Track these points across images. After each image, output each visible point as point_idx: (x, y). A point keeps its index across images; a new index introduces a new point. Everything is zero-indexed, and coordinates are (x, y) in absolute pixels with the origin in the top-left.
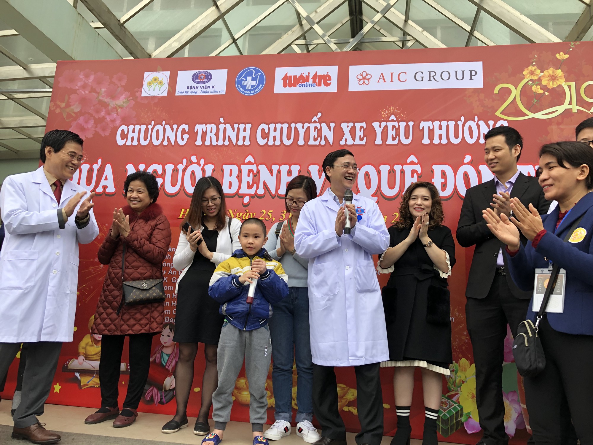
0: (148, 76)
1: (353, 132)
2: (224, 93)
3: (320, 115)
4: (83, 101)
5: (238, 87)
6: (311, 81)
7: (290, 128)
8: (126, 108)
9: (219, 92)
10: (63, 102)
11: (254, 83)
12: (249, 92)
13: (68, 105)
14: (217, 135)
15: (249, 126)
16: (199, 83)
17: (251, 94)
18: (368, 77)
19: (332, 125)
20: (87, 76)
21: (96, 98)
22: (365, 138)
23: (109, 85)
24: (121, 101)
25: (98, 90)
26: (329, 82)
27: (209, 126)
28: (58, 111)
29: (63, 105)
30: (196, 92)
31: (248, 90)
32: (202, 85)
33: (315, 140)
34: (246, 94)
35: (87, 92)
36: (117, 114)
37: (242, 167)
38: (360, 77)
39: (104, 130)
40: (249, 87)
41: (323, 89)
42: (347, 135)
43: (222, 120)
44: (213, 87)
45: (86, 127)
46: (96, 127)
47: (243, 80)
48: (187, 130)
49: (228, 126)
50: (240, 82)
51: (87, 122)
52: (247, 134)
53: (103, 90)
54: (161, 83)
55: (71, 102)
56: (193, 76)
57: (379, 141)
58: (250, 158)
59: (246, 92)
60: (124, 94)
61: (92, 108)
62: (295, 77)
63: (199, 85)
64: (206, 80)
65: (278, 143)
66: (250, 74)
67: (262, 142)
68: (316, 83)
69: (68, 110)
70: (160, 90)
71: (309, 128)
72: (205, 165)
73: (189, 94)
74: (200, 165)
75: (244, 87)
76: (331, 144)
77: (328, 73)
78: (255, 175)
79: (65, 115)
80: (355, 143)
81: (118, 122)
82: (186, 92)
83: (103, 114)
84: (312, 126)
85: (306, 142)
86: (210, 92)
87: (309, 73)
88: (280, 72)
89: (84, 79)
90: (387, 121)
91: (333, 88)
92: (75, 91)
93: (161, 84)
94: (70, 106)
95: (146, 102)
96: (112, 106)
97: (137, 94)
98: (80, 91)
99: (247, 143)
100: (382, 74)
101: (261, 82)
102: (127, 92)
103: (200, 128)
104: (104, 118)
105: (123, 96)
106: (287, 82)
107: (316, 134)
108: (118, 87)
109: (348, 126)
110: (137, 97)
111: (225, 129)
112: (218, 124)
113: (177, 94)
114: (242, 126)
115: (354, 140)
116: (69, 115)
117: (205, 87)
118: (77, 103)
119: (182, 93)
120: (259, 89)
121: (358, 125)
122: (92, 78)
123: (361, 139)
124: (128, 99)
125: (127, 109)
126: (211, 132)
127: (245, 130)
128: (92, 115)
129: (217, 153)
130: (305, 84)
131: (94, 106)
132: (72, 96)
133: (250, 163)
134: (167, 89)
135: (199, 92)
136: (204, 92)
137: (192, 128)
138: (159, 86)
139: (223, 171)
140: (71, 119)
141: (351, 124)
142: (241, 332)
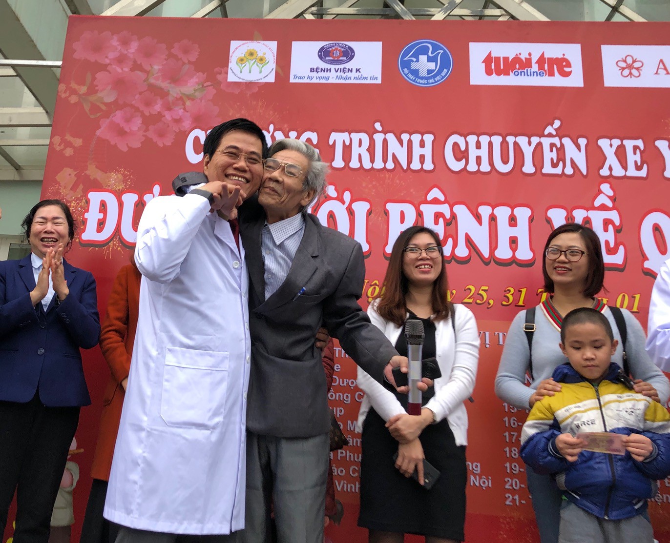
0: (238, 48)
1: (621, 153)
2: (379, 81)
3: (557, 124)
4: (120, 84)
5: (403, 71)
6: (535, 67)
7: (504, 144)
8: (201, 99)
9: (369, 78)
10: (84, 85)
11: (432, 66)
12: (424, 81)
13: (92, 90)
14: (371, 150)
15: (429, 138)
16: (332, 62)
17: (428, 84)
18: (636, 65)
19: (583, 142)
20: (125, 43)
21: (145, 81)
22: (645, 166)
23: (166, 59)
24: (191, 86)
25: (146, 68)
26: (567, 70)
27: (356, 137)
28: (73, 99)
29: (84, 89)
30: (328, 78)
31: (422, 78)
32: (337, 67)
33: (554, 165)
34: (419, 83)
35: (126, 69)
36: (184, 109)
37: (423, 207)
38: (623, 65)
39: (161, 135)
40: (423, 73)
41: (557, 81)
42: (612, 160)
43: (378, 126)
44: (358, 70)
45: (128, 130)
46: (147, 130)
47: (413, 61)
48: (315, 141)
49: (391, 137)
50: (407, 64)
51: (128, 120)
52: (428, 151)
53: (156, 67)
54: (261, 60)
55: (97, 86)
56: (320, 51)
58: (435, 193)
59: (419, 81)
60: (195, 77)
61: (137, 97)
62: (506, 59)
63: (333, 67)
64: (345, 58)
65: (485, 167)
66: (424, 51)
67: (456, 166)
68: (546, 71)
69: (92, 98)
70: (260, 72)
71: (539, 145)
72: (352, 201)
73: (314, 81)
74: (343, 203)
75: (415, 73)
76: (585, 173)
77: (564, 55)
78: (448, 223)
79: (87, 107)
80: (629, 174)
81: (187, 124)
82: (308, 77)
83: (158, 107)
84: (546, 142)
85: (539, 170)
86: (352, 78)
87: (530, 54)
88: (478, 51)
89: (119, 48)
91: (576, 80)
92: (104, 68)
93: (261, 62)
94: (96, 92)
95: (237, 91)
96: (175, 95)
97: (220, 77)
98: (114, 66)
99: (429, 166)
100: (661, 61)
101: (445, 64)
102: (200, 74)
103: (338, 138)
104: (160, 115)
105: (194, 80)
106: (493, 67)
107: (554, 155)
108: (184, 64)
109: (611, 145)
110: (220, 83)
111: (385, 142)
112: (371, 133)
113: (292, 80)
114: (416, 138)
115: (625, 168)
116: (95, 108)
117: (344, 70)
118: (110, 87)
119: (301, 78)
120: (443, 77)
121: (629, 144)
122: (134, 46)
123: (638, 168)
124: (203, 85)
125: (203, 101)
126: (360, 145)
127: (422, 144)
128: (137, 109)
129: (374, 183)
130: (525, 71)
131: (141, 93)
132: (100, 75)
133: (436, 201)
134: (274, 72)
135: (333, 78)
136: (342, 78)
137: (324, 138)
138: (260, 65)
139: (387, 213)
140: (98, 115)
141: (616, 142)
142: (600, 521)
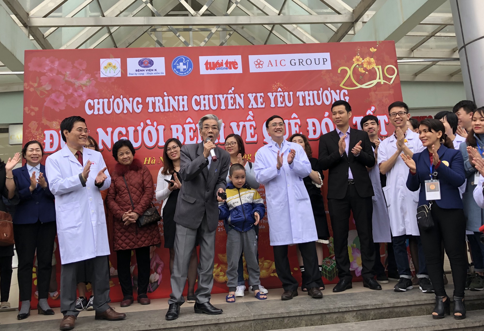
0: (104, 62)
1: (256, 99)
2: (164, 74)
3: (233, 88)
4: (52, 81)
5: (174, 70)
6: (224, 66)
7: (214, 98)
8: (90, 86)
9: (160, 73)
10: (36, 82)
11: (185, 67)
12: (182, 74)
13: (40, 85)
14: (163, 104)
15: (185, 98)
16: (144, 67)
17: (184, 75)
18: (261, 63)
19: (242, 95)
20: (52, 62)
21: (63, 79)
22: (264, 103)
23: (72, 69)
24: (84, 81)
25: (64, 73)
26: (236, 66)
27: (157, 99)
28: (32, 90)
29: (36, 85)
30: (143, 74)
31: (181, 72)
32: (147, 69)
33: (232, 105)
34: (180, 75)
35: (54, 74)
36: (83, 91)
37: (185, 126)
38: (257, 63)
39: (74, 103)
40: (182, 70)
41: (232, 71)
42: (253, 102)
43: (165, 94)
44: (155, 70)
45: (59, 102)
46: (67, 101)
47: (177, 65)
48: (140, 102)
49: (171, 98)
50: (175, 67)
51: (58, 97)
52: (185, 103)
53: (68, 73)
54: (114, 67)
55: (42, 83)
56: (139, 62)
57: (273, 105)
58: (189, 120)
59: (180, 73)
60: (86, 76)
61: (61, 87)
62: (213, 63)
63: (145, 69)
64: (150, 65)
65: (207, 108)
66: (181, 61)
67: (196, 108)
68: (228, 67)
69: (40, 89)
70: (114, 73)
71: (227, 97)
72: (157, 126)
73: (138, 75)
74: (154, 126)
75: (179, 70)
76: (243, 108)
77: (235, 60)
78: (194, 131)
79: (38, 93)
80: (258, 107)
81: (84, 97)
82: (135, 74)
83: (71, 91)
84: (229, 96)
85: (227, 108)
86: (154, 73)
87: (222, 60)
88: (203, 60)
89: (50, 64)
90: (277, 92)
91: (239, 70)
92: (44, 74)
93: (114, 68)
94: (42, 85)
95: (105, 81)
96: (78, 85)
97: (97, 76)
98: (48, 73)
99: (186, 109)
100: (270, 61)
101: (190, 66)
102: (88, 74)
103: (150, 100)
104: (72, 94)
105: (85, 77)
106: (209, 67)
107: (232, 101)
108: (80, 70)
109: (252, 96)
110: (97, 78)
111: (169, 100)
112: (163, 96)
113: (128, 76)
114: (181, 98)
115: (257, 105)
116: (42, 93)
117: (150, 70)
118: (47, 83)
119: (132, 74)
120: (190, 72)
121: (259, 95)
122: (57, 64)
123: (262, 104)
124: (90, 80)
125: (91, 87)
126: (159, 102)
127: (183, 100)
128: (61, 92)
129: (165, 117)
130: (221, 67)
131: (62, 85)
132: (42, 78)
133: (189, 123)
134: (120, 72)
135: (146, 74)
136: (149, 73)
137: (144, 100)
138: (114, 69)
139: (171, 129)
140: (44, 96)
141: (254, 95)
142: (241, 233)
